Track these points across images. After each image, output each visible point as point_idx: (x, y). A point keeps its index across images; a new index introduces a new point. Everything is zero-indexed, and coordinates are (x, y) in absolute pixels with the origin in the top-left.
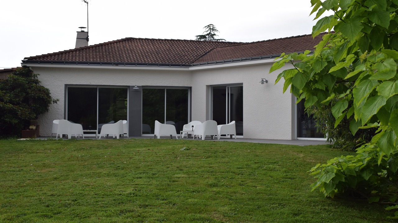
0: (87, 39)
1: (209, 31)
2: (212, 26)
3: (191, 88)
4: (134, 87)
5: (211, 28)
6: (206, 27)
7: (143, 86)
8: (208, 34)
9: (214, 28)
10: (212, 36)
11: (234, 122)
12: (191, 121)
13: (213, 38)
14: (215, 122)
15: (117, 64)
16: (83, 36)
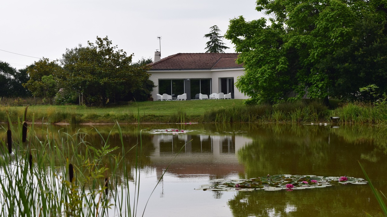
0: (160, 55)
1: (214, 31)
2: (215, 27)
3: (211, 79)
4: (187, 79)
5: (215, 28)
6: (212, 28)
7: (191, 79)
8: (213, 33)
9: (217, 28)
10: (216, 34)
11: (230, 93)
12: (212, 94)
13: (217, 36)
14: (223, 93)
15: (180, 70)
16: (158, 54)
